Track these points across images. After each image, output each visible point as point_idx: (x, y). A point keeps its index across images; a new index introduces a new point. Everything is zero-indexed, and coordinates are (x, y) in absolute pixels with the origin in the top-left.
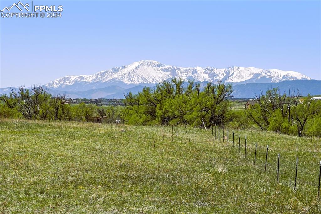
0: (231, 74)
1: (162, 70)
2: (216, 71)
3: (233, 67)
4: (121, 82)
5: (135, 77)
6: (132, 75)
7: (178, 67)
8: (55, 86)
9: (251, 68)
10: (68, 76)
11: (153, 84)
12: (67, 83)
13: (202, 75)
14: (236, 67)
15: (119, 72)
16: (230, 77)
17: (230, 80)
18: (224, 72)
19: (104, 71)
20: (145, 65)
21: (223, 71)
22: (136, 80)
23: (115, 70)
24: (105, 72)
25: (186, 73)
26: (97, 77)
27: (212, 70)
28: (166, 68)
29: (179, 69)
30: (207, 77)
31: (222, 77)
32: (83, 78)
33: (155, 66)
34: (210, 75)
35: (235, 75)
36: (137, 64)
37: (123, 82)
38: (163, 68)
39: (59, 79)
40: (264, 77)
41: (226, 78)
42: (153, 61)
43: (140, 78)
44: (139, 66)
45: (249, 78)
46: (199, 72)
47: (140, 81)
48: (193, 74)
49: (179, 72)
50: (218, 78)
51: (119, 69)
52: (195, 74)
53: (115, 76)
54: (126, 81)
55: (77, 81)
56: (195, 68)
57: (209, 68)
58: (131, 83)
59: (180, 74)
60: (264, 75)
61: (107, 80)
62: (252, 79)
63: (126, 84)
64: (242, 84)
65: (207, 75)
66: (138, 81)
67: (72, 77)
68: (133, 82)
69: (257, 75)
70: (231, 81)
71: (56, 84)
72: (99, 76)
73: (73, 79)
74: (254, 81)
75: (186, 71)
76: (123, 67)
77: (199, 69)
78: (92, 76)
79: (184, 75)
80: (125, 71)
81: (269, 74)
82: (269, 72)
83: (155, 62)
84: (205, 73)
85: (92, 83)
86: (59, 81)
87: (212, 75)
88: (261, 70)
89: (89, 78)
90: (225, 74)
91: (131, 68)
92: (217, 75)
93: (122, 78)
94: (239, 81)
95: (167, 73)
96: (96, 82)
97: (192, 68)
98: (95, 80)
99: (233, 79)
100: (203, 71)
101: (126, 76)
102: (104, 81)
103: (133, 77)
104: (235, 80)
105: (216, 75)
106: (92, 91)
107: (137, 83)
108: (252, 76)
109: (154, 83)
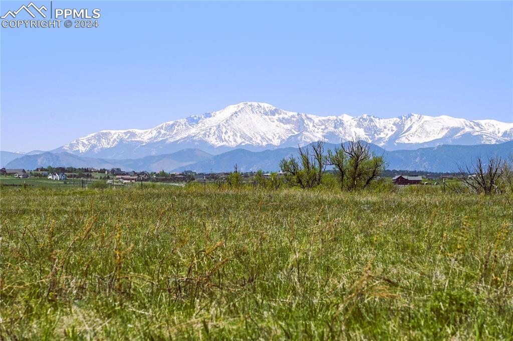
0: (406, 127)
1: (280, 120)
2: (379, 123)
3: (410, 116)
4: (203, 142)
5: (230, 134)
6: (224, 130)
7: (310, 116)
8: (82, 149)
9: (444, 117)
10: (104, 131)
11: (262, 146)
12: (105, 144)
13: (353, 129)
14: (416, 115)
15: (200, 125)
16: (404, 133)
17: (404, 140)
18: (394, 124)
19: (172, 122)
20: (248, 109)
21: (392, 123)
22: (231, 139)
23: (192, 121)
24: (173, 125)
25: (323, 127)
26: (159, 133)
27: (372, 121)
28: (286, 117)
29: (310, 119)
30: (362, 134)
31: (390, 133)
32: (133, 135)
33: (266, 114)
34: (367, 130)
35: (413, 130)
36: (232, 109)
37: (206, 142)
38: (281, 116)
39: (89, 136)
40: (469, 134)
41: (397, 136)
42: (262, 104)
43: (238, 135)
44: (236, 113)
45: (440, 136)
46: (346, 124)
47: (239, 140)
48: (335, 127)
49: (311, 125)
50: (382, 135)
51: (199, 118)
52: (341, 129)
53: (193, 131)
54: (213, 140)
55: (121, 140)
56: (340, 117)
57: (365, 116)
58: (222, 144)
59: (311, 128)
60: (467, 130)
61: (178, 138)
62: (445, 137)
63: (212, 147)
64: (426, 146)
65: (362, 130)
66: (235, 141)
67: (113, 132)
68: (224, 143)
69: (455, 130)
70: (407, 142)
71: (84, 144)
72: (163, 132)
73: (115, 137)
74: (450, 142)
75: (322, 123)
76: (208, 115)
77: (347, 118)
78: (150, 130)
79: (320, 130)
80: (210, 122)
81: (477, 128)
82: (478, 125)
83: (266, 105)
84: (359, 125)
85: (151, 144)
86: (88, 140)
87: (372, 130)
88: (462, 120)
89: (145, 135)
90: (395, 128)
91: (221, 116)
92: (380, 131)
93: (205, 134)
94: (421, 142)
95: (288, 126)
96: (157, 143)
97: (335, 117)
98: (155, 138)
99: (410, 138)
100: (355, 123)
101: (212, 131)
102: (172, 140)
103: (226, 133)
104: (414, 140)
105: (378, 131)
106: (150, 159)
107: (233, 144)
108: (445, 131)
109: (264, 144)
